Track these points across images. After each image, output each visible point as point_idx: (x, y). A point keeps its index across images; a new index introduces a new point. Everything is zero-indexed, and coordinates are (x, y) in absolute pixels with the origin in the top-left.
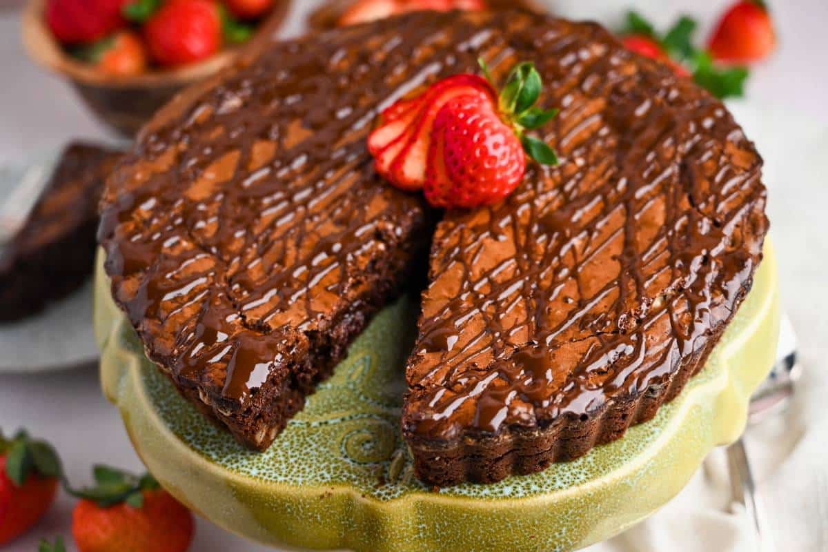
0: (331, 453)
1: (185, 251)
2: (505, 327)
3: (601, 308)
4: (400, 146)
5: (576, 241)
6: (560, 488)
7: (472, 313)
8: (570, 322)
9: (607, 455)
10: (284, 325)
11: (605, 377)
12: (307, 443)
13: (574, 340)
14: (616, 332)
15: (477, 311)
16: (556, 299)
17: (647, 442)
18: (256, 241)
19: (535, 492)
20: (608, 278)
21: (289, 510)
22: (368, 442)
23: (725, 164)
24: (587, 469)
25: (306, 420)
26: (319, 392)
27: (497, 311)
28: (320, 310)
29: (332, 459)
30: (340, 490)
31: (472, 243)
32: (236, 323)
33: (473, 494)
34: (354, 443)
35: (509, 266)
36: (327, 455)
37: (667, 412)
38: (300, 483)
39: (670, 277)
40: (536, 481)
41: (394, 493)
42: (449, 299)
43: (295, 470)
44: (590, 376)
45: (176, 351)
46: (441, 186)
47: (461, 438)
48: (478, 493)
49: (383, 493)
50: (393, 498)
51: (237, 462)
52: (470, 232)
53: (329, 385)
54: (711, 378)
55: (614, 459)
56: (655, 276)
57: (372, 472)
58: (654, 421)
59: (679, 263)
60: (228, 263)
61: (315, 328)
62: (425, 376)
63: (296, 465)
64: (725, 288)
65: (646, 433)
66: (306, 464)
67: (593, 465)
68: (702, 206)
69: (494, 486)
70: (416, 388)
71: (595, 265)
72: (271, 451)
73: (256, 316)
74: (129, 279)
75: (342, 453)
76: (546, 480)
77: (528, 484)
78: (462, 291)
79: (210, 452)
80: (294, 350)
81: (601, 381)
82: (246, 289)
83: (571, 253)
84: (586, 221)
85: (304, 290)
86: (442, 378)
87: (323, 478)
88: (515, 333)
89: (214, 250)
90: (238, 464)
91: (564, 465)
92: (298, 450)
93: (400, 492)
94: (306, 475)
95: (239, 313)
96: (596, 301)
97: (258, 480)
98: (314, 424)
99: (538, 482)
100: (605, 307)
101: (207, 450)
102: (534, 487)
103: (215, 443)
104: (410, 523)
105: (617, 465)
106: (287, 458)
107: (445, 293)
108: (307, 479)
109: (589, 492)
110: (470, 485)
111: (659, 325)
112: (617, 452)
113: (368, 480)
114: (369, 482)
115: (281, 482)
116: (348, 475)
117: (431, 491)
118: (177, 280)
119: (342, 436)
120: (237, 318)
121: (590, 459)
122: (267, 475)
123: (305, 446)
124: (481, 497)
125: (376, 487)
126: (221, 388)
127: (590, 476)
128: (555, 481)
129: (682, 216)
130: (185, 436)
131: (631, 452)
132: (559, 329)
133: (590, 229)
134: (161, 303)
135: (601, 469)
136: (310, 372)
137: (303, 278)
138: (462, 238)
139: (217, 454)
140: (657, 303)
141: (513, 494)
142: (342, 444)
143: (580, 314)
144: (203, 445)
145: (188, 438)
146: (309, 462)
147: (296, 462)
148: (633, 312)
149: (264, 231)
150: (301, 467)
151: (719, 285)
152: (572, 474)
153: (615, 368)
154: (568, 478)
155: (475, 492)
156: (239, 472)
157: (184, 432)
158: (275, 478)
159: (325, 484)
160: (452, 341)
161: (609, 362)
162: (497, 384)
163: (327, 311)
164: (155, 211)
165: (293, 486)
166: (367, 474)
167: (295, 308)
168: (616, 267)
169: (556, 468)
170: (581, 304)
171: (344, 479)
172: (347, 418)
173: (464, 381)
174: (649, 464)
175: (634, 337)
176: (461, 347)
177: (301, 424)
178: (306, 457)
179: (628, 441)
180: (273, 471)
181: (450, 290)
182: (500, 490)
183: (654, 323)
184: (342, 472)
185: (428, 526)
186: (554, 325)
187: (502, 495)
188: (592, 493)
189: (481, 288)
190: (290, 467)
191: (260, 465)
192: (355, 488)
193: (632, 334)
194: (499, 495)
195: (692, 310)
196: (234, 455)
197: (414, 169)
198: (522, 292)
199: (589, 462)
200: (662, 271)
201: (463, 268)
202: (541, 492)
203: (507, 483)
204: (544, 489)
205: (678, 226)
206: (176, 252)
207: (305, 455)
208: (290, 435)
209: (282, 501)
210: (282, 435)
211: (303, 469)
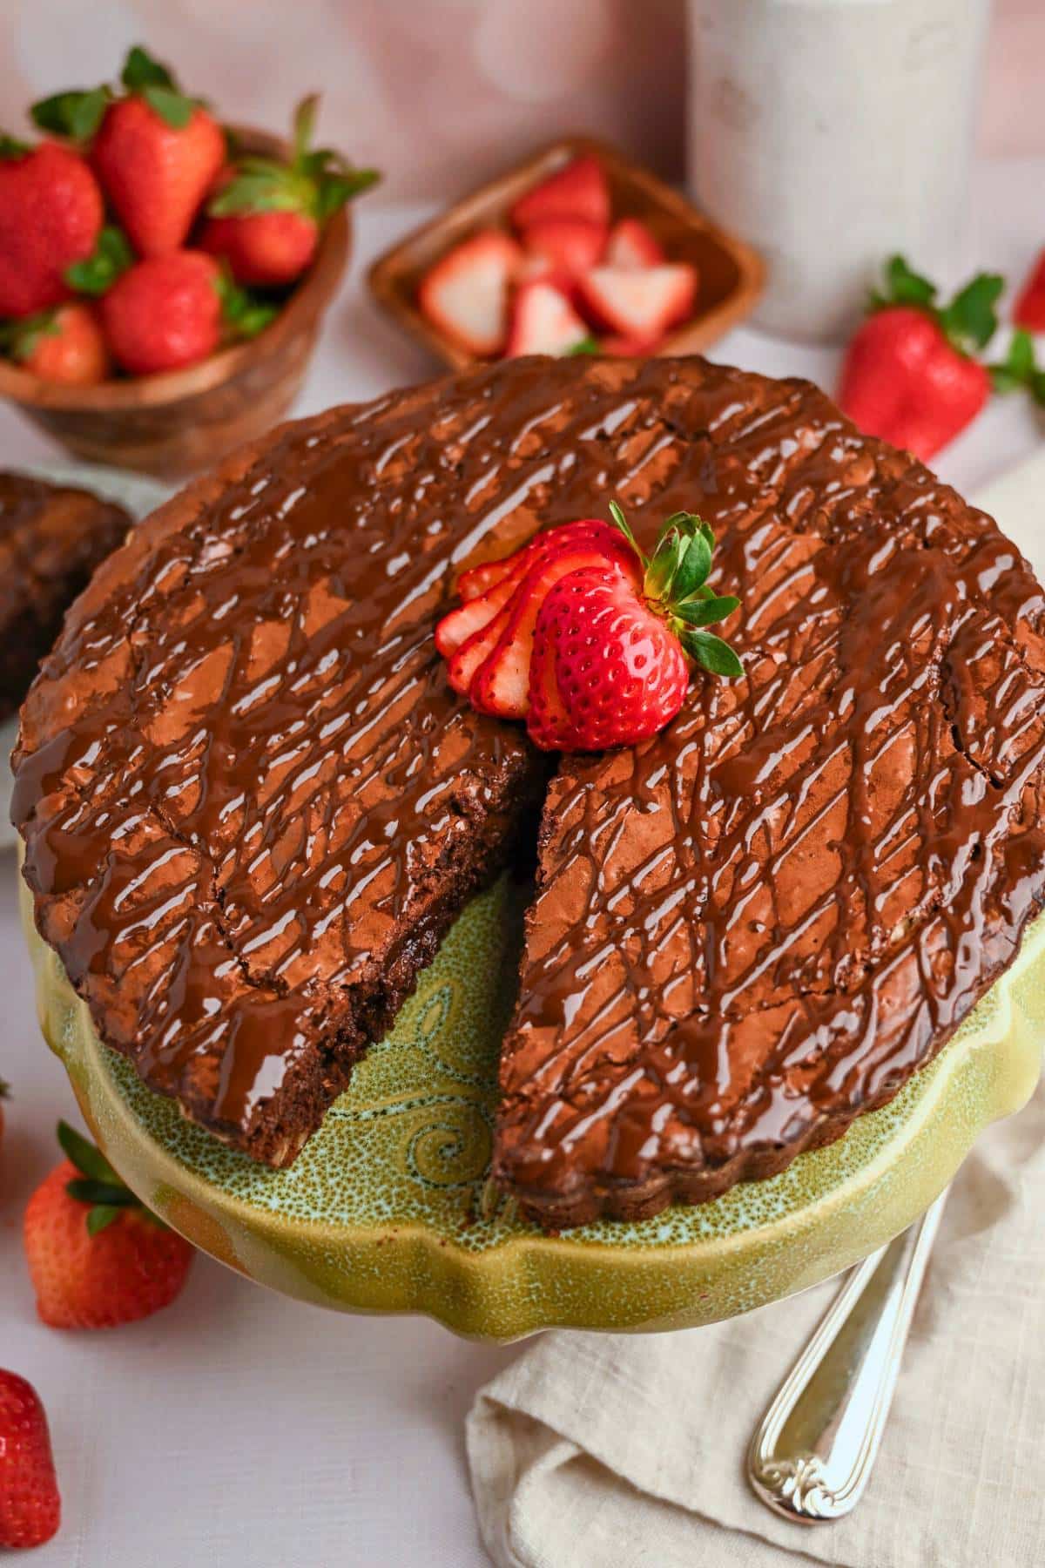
0: (393, 1168)
1: (149, 843)
2: (658, 979)
3: (809, 946)
4: (487, 645)
5: (772, 814)
6: (746, 1227)
7: (604, 953)
8: (760, 970)
9: (818, 1167)
10: (308, 980)
11: (812, 1075)
12: (355, 1150)
13: (765, 1004)
14: (831, 991)
15: (611, 948)
16: (737, 926)
17: (881, 1143)
18: (262, 818)
19: (707, 1235)
20: (822, 885)
21: (331, 1261)
22: (449, 1146)
23: (1014, 666)
24: (788, 1192)
25: (353, 1108)
26: (371, 1057)
27: (643, 948)
28: (367, 945)
29: (394, 1178)
30: (409, 1233)
31: (604, 820)
32: (233, 978)
33: (611, 1240)
34: (428, 1149)
35: (664, 861)
36: (387, 1171)
37: (914, 1089)
38: (345, 1223)
39: (919, 888)
40: (708, 1214)
41: (491, 1238)
42: (569, 925)
43: (337, 1198)
44: (789, 1074)
45: (140, 1035)
46: (554, 720)
47: (587, 1187)
48: (620, 1238)
49: (473, 1238)
50: (488, 1247)
51: (247, 1185)
52: (603, 798)
53: (387, 1044)
54: (984, 1025)
55: (830, 1175)
56: (896, 885)
57: (456, 1202)
58: (893, 1106)
59: (934, 859)
60: (218, 861)
61: (358, 979)
62: (530, 1077)
63: (339, 1191)
64: (1006, 904)
65: (879, 1128)
66: (354, 1188)
67: (797, 1185)
68: (974, 748)
69: (643, 1225)
70: (516, 1100)
71: (801, 860)
72: (300, 1165)
73: (265, 963)
74: (61, 900)
75: (409, 1167)
76: (723, 1213)
77: (696, 1221)
78: (588, 912)
79: (207, 1169)
80: (325, 1022)
81: (806, 1082)
82: (247, 912)
83: (761, 835)
84: (787, 773)
85: (340, 909)
86: (557, 1080)
87: (381, 1213)
88: (673, 990)
89: (194, 838)
90: (250, 1190)
91: (752, 1185)
92: (340, 1162)
93: (499, 1236)
94: (354, 1207)
95: (236, 959)
96: (800, 931)
97: (281, 1217)
98: (366, 1115)
99: (712, 1218)
100: (815, 941)
101: (202, 1165)
102: (705, 1227)
103: (213, 1152)
104: (515, 1282)
105: (833, 1185)
106: (324, 1178)
107: (563, 916)
108: (356, 1216)
109: (790, 1232)
110: (606, 1224)
111: (899, 977)
112: (835, 1162)
113: (449, 1215)
114: (451, 1220)
115: (315, 1221)
116: (419, 1207)
117: (546, 1234)
118: (138, 902)
119: (408, 1139)
120: (233, 968)
121: (792, 1175)
122: (295, 1208)
123: (352, 1155)
124: (624, 1245)
125: (462, 1228)
126: (212, 1103)
127: (792, 1205)
128: (738, 1216)
129: (941, 768)
130: (167, 1140)
131: (857, 1162)
132: (741, 984)
133: (793, 787)
134: (113, 948)
135: (809, 1192)
136: (354, 1041)
137: (337, 888)
138: (588, 809)
139: (217, 1171)
140: (898, 932)
141: (673, 1239)
142: (408, 1151)
143: (775, 955)
144: (193, 1155)
145: (172, 1143)
146: (358, 1184)
147: (338, 1184)
148: (858, 956)
149: (273, 800)
150: (347, 1194)
151: (998, 899)
152: (764, 1202)
153: (830, 1058)
154: (758, 1209)
155: (613, 1236)
156: (251, 1202)
157: (164, 1133)
158: (307, 1213)
159: (384, 1223)
160: (573, 1005)
161: (819, 1048)
162: (643, 1090)
163: (377, 947)
164: (98, 770)
165: (334, 1226)
166: (448, 1205)
167: (325, 945)
168: (832, 862)
169: (740, 1191)
170: (777, 936)
171: (414, 1214)
172: (416, 1103)
173: (591, 1087)
174: (886, 1179)
175: (858, 1002)
176: (587, 1018)
177: (345, 1115)
178: (353, 1176)
179: (853, 1142)
180: (302, 1202)
181: (570, 908)
182: (652, 1232)
183: (892, 973)
184: (410, 1202)
185: (544, 1284)
186: (734, 974)
187: (656, 1241)
188: (795, 1233)
189: (619, 904)
190: (329, 1194)
191: (284, 1191)
192: (430, 1230)
193: (855, 995)
194: (652, 1241)
195: (952, 947)
196: (243, 1173)
197: (509, 688)
198: (684, 910)
199: (791, 1181)
200: (907, 875)
201: (590, 868)
202: (717, 1234)
203: (665, 1219)
204: (720, 1229)
205: (933, 789)
206: (135, 848)
207: (351, 1171)
208: (328, 1136)
209: (319, 1248)
210: (316, 1136)
211: (350, 1197)
